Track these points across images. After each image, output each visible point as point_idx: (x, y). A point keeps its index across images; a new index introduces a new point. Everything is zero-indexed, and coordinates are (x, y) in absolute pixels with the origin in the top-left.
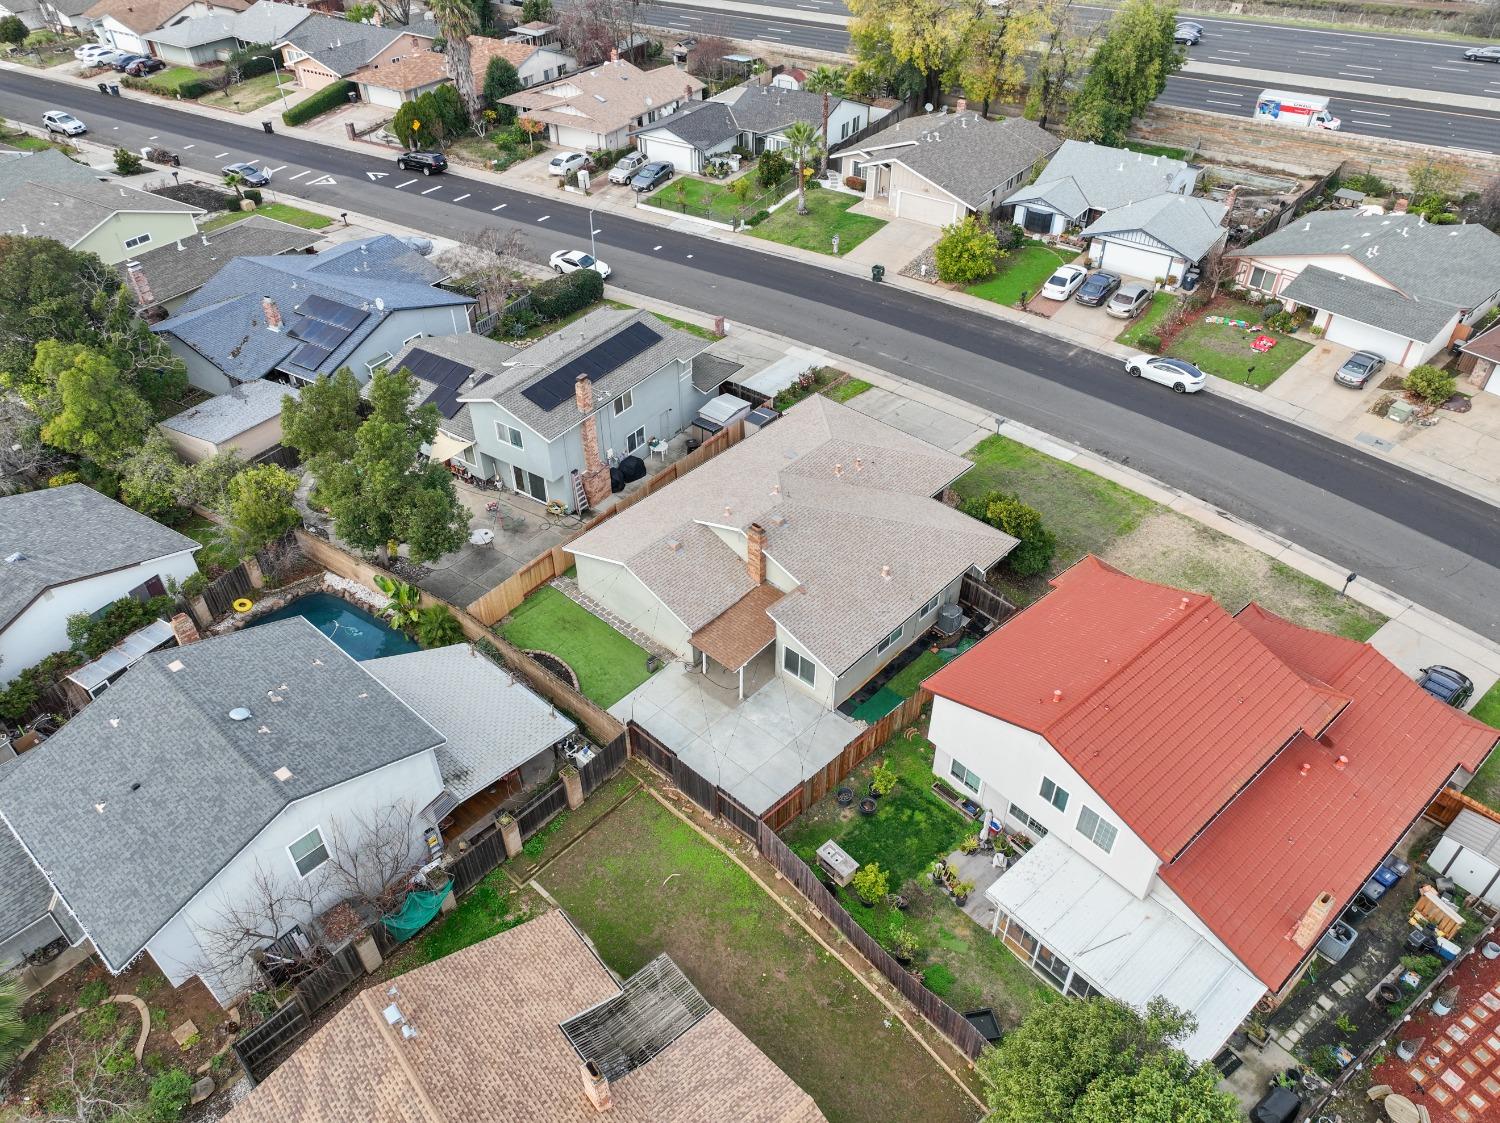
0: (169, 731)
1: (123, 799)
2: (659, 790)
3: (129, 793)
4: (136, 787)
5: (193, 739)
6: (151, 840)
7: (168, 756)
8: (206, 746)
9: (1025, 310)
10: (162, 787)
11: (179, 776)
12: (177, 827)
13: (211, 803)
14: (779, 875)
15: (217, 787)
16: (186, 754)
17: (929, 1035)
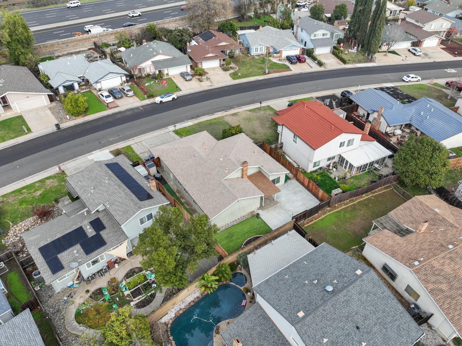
0: (335, 314)
1: (362, 333)
2: (305, 224)
3: (359, 331)
4: (358, 328)
5: (341, 303)
6: (380, 320)
7: (347, 314)
8: (345, 298)
9: (110, 109)
10: (359, 316)
11: (356, 309)
12: (376, 310)
13: (368, 296)
14: (336, 205)
15: (363, 294)
16: (347, 306)
17: (376, 192)
